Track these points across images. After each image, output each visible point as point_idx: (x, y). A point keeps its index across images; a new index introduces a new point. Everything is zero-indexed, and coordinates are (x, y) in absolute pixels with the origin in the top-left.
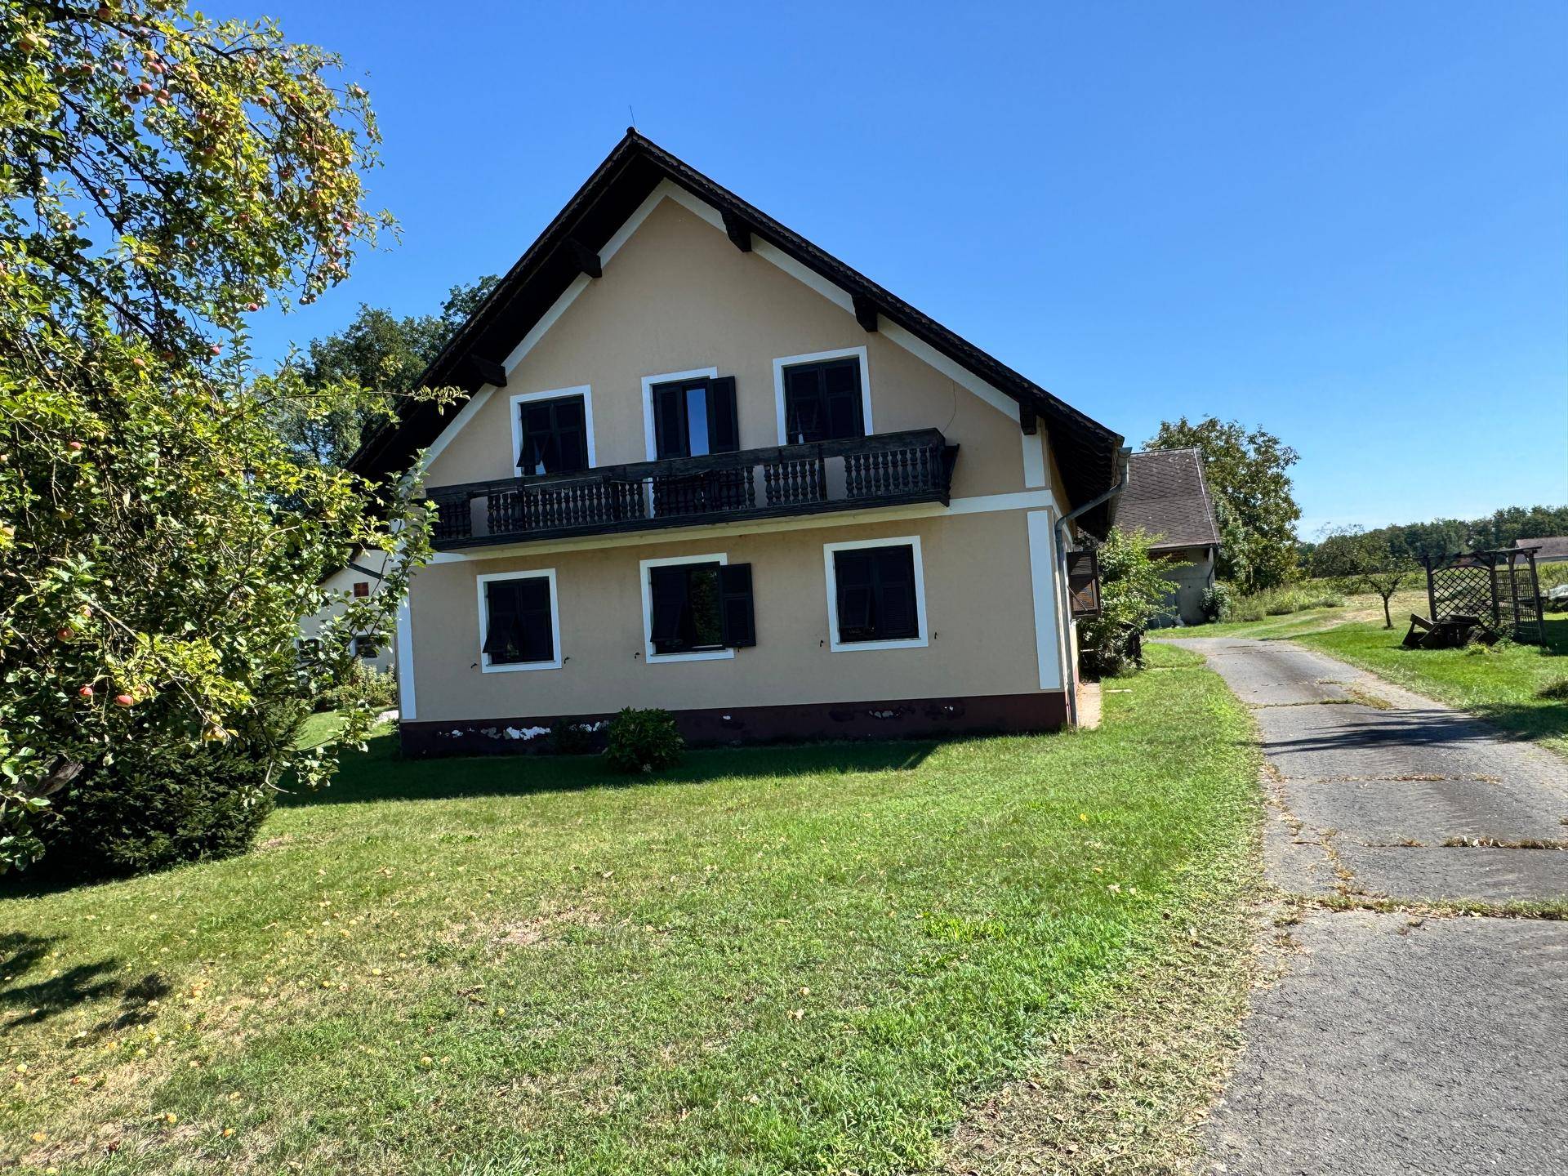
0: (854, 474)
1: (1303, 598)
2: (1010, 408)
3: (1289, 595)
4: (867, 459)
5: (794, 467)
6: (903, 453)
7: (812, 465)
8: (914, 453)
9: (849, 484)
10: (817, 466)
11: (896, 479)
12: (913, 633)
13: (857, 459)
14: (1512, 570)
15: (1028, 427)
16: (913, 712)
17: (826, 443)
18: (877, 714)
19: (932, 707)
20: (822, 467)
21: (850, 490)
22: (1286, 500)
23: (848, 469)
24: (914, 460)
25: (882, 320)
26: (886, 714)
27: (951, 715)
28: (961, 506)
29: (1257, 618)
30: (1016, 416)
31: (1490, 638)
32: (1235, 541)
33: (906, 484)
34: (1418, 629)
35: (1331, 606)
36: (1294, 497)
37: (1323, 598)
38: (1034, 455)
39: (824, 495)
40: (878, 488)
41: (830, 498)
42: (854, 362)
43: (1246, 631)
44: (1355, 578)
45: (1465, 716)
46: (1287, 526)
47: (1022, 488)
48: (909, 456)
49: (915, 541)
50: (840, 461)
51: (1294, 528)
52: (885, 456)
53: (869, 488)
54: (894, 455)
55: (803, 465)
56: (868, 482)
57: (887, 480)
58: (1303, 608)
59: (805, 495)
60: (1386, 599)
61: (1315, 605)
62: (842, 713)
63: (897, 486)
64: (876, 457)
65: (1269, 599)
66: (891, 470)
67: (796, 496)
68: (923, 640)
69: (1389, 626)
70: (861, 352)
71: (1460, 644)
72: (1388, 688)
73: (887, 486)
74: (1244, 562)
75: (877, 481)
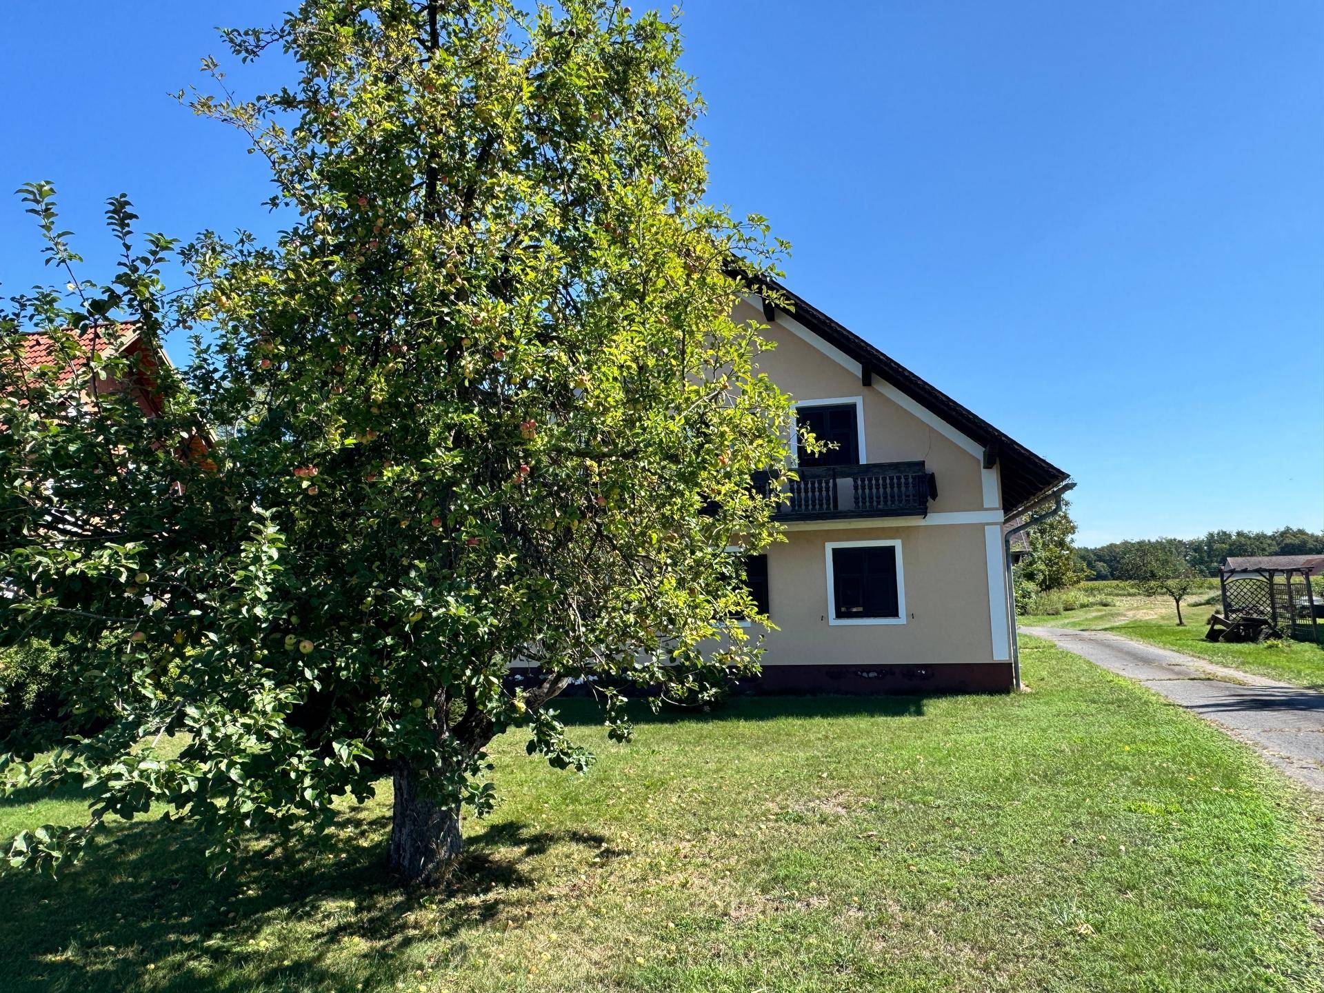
0: (860, 491)
1: (1084, 599)
2: (976, 451)
3: (1073, 595)
4: (870, 480)
5: (813, 484)
6: (899, 478)
7: (827, 483)
8: (906, 479)
9: (856, 499)
10: (831, 484)
11: (892, 497)
12: (895, 614)
13: (863, 481)
14: (1289, 585)
15: (989, 464)
16: (893, 674)
17: (838, 468)
18: (865, 675)
19: (909, 671)
20: (835, 485)
21: (857, 503)
22: (1065, 517)
23: (856, 488)
24: (907, 484)
25: (875, 377)
26: (871, 675)
27: (922, 677)
28: (935, 519)
29: (1057, 613)
30: (981, 457)
31: (1277, 636)
32: (1035, 550)
33: (900, 501)
34: (1217, 627)
35: (1105, 605)
36: (1071, 517)
37: (1098, 598)
38: (991, 484)
39: (836, 506)
40: (879, 503)
41: (840, 508)
42: (852, 408)
43: (1053, 623)
44: (1152, 583)
45: (1312, 692)
46: (1068, 539)
47: (981, 508)
48: (903, 480)
49: (897, 544)
50: (850, 481)
51: (1072, 541)
52: (884, 479)
53: (871, 502)
54: (892, 479)
55: (820, 483)
56: (871, 498)
57: (885, 497)
58: (1083, 606)
59: (821, 505)
60: (1177, 602)
61: (1093, 604)
62: (837, 674)
63: (893, 502)
64: (877, 480)
65: (1057, 597)
66: (888, 490)
67: (814, 506)
68: (902, 619)
69: (1181, 623)
70: (858, 401)
71: (1254, 639)
72: (1226, 670)
73: (885, 502)
74: (1043, 567)
75: (878, 497)
